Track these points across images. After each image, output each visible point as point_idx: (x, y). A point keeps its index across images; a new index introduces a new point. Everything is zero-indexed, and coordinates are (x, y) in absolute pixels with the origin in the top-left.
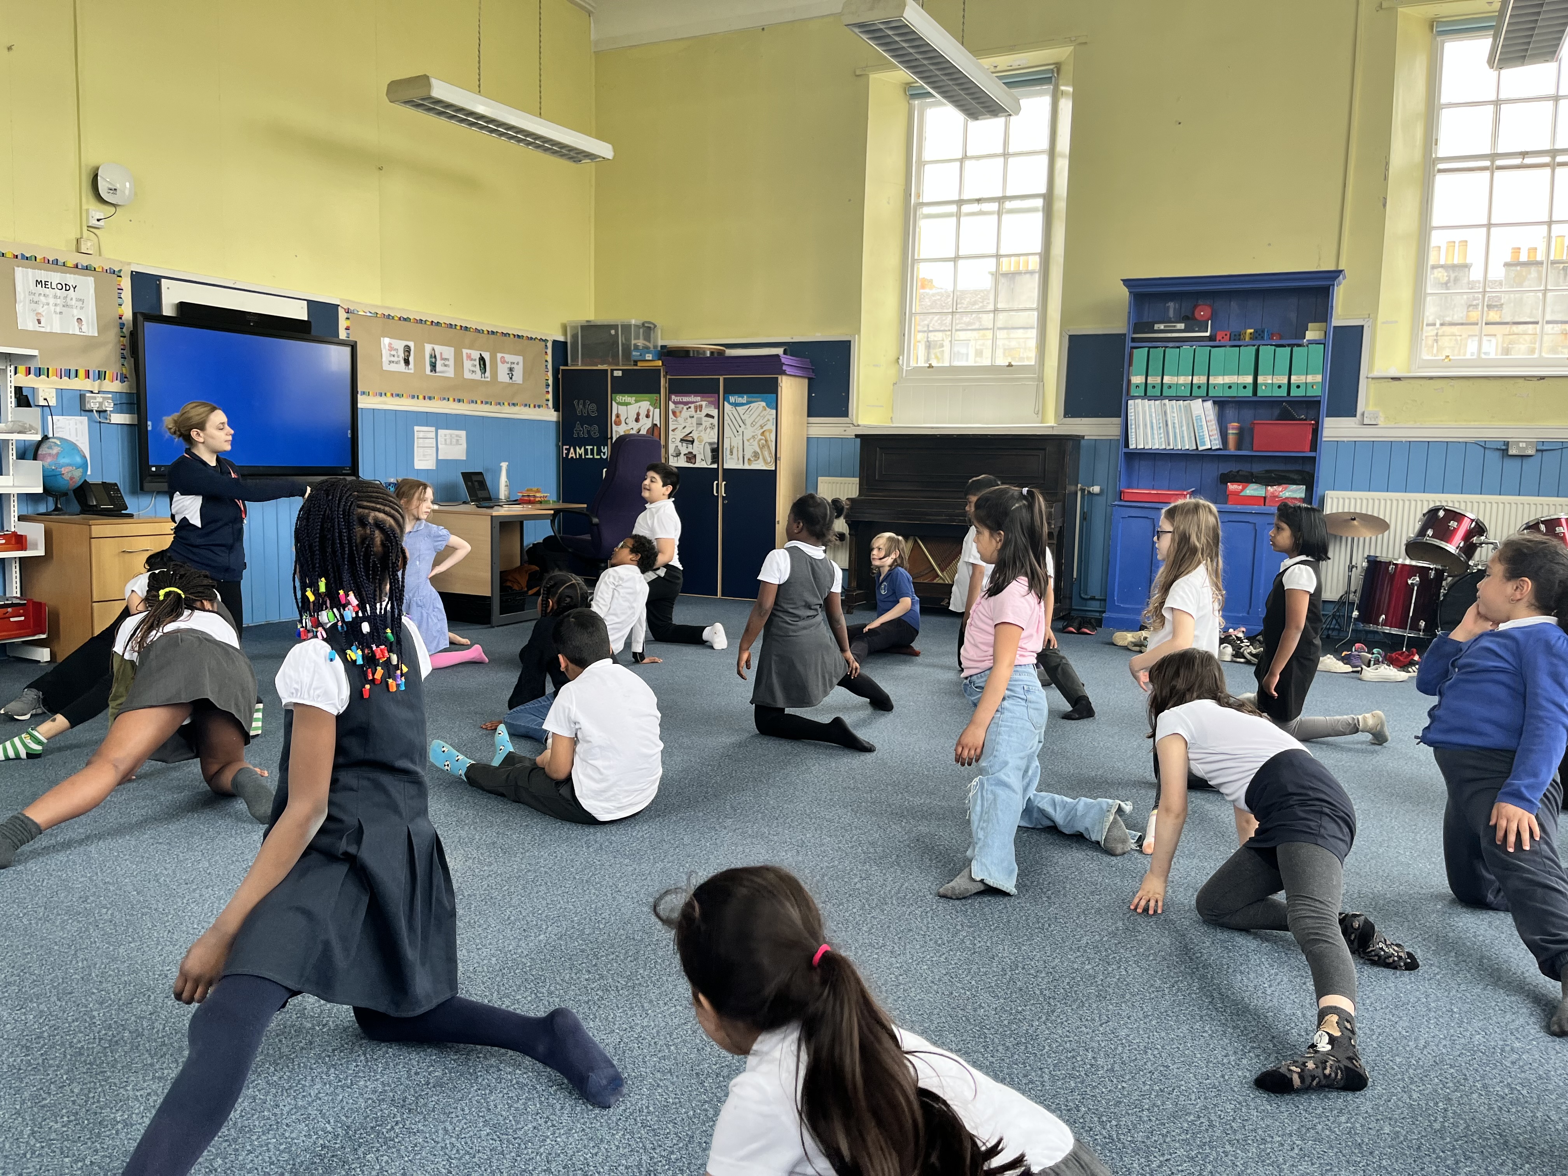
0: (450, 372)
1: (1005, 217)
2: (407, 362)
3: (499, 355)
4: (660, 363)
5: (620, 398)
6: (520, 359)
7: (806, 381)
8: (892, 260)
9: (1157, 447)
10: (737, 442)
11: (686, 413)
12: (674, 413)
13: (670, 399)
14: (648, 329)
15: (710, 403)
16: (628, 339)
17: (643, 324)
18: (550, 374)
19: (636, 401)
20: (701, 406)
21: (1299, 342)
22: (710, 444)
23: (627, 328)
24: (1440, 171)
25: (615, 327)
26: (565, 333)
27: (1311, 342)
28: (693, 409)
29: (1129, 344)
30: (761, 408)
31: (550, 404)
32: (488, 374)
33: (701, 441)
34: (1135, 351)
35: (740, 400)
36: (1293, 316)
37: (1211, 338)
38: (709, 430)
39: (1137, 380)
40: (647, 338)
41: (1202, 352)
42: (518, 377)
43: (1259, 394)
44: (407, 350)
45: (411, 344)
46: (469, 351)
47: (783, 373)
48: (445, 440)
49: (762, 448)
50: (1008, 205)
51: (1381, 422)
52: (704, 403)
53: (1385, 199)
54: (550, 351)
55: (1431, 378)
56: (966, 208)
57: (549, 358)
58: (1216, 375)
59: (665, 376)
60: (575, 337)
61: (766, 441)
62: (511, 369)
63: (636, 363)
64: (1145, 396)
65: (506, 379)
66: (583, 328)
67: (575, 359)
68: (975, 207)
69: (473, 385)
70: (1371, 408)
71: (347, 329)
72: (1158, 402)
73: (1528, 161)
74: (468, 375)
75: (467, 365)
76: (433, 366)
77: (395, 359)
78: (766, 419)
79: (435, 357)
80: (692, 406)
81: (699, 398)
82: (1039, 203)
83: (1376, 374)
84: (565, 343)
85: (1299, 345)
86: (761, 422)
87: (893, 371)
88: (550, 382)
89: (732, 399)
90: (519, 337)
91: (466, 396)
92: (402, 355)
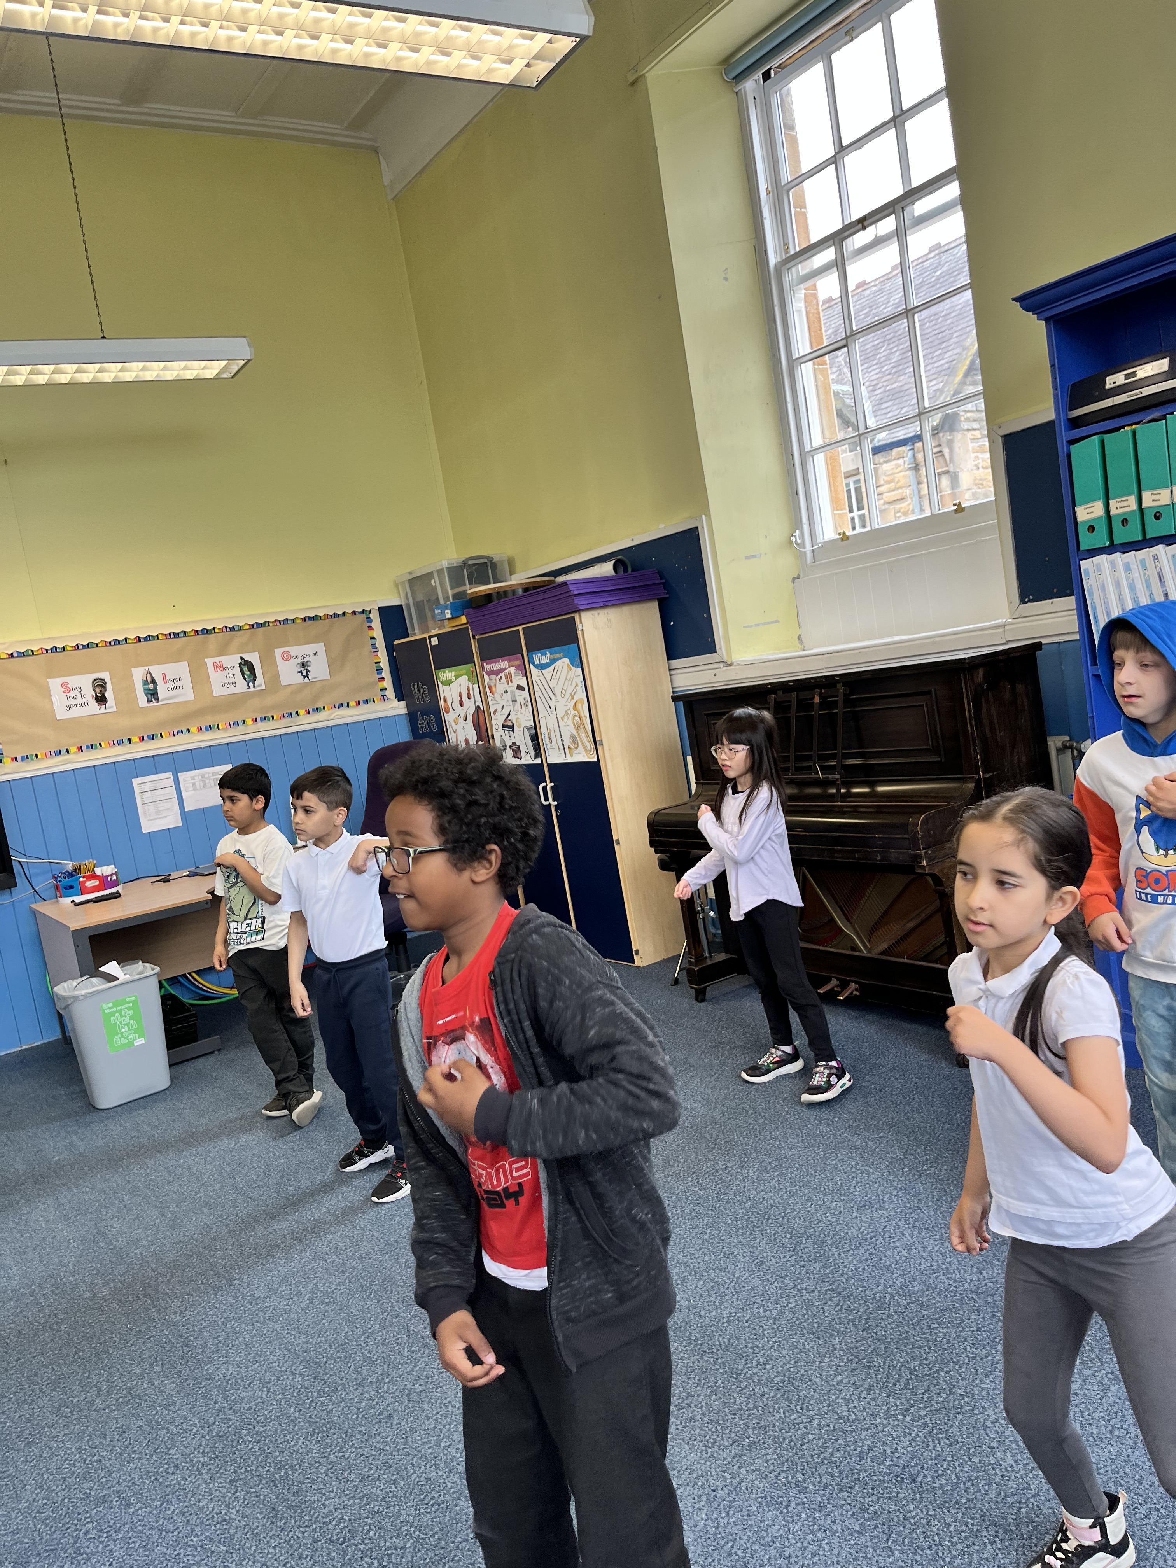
0: (188, 694)
2: (101, 700)
3: (278, 652)
4: (464, 619)
5: (442, 675)
6: (320, 647)
7: (655, 604)
10: (552, 723)
11: (501, 687)
12: (490, 688)
13: (483, 669)
15: (517, 668)
16: (446, 589)
18: (382, 654)
19: (456, 677)
20: (510, 675)
22: (529, 729)
26: (395, 594)
28: (504, 679)
29: (1063, 435)
30: (566, 668)
31: (385, 694)
32: (260, 679)
33: (519, 725)
34: (1078, 446)
35: (544, 659)
38: (524, 707)
39: (1088, 511)
42: (319, 671)
44: (100, 685)
45: (105, 676)
46: (217, 660)
48: (194, 784)
49: (577, 728)
52: (512, 670)
54: (375, 624)
56: (850, 244)
57: (378, 633)
59: (474, 637)
61: (580, 718)
62: (304, 665)
65: (298, 680)
67: (411, 625)
69: (234, 702)
72: (1142, 554)
74: (218, 691)
75: (216, 679)
76: (153, 695)
77: (78, 701)
78: (574, 685)
79: (154, 681)
80: (502, 675)
81: (505, 664)
82: (952, 189)
86: (571, 688)
87: (788, 560)
88: (385, 663)
89: (538, 658)
90: (313, 619)
91: (222, 719)
92: (90, 693)
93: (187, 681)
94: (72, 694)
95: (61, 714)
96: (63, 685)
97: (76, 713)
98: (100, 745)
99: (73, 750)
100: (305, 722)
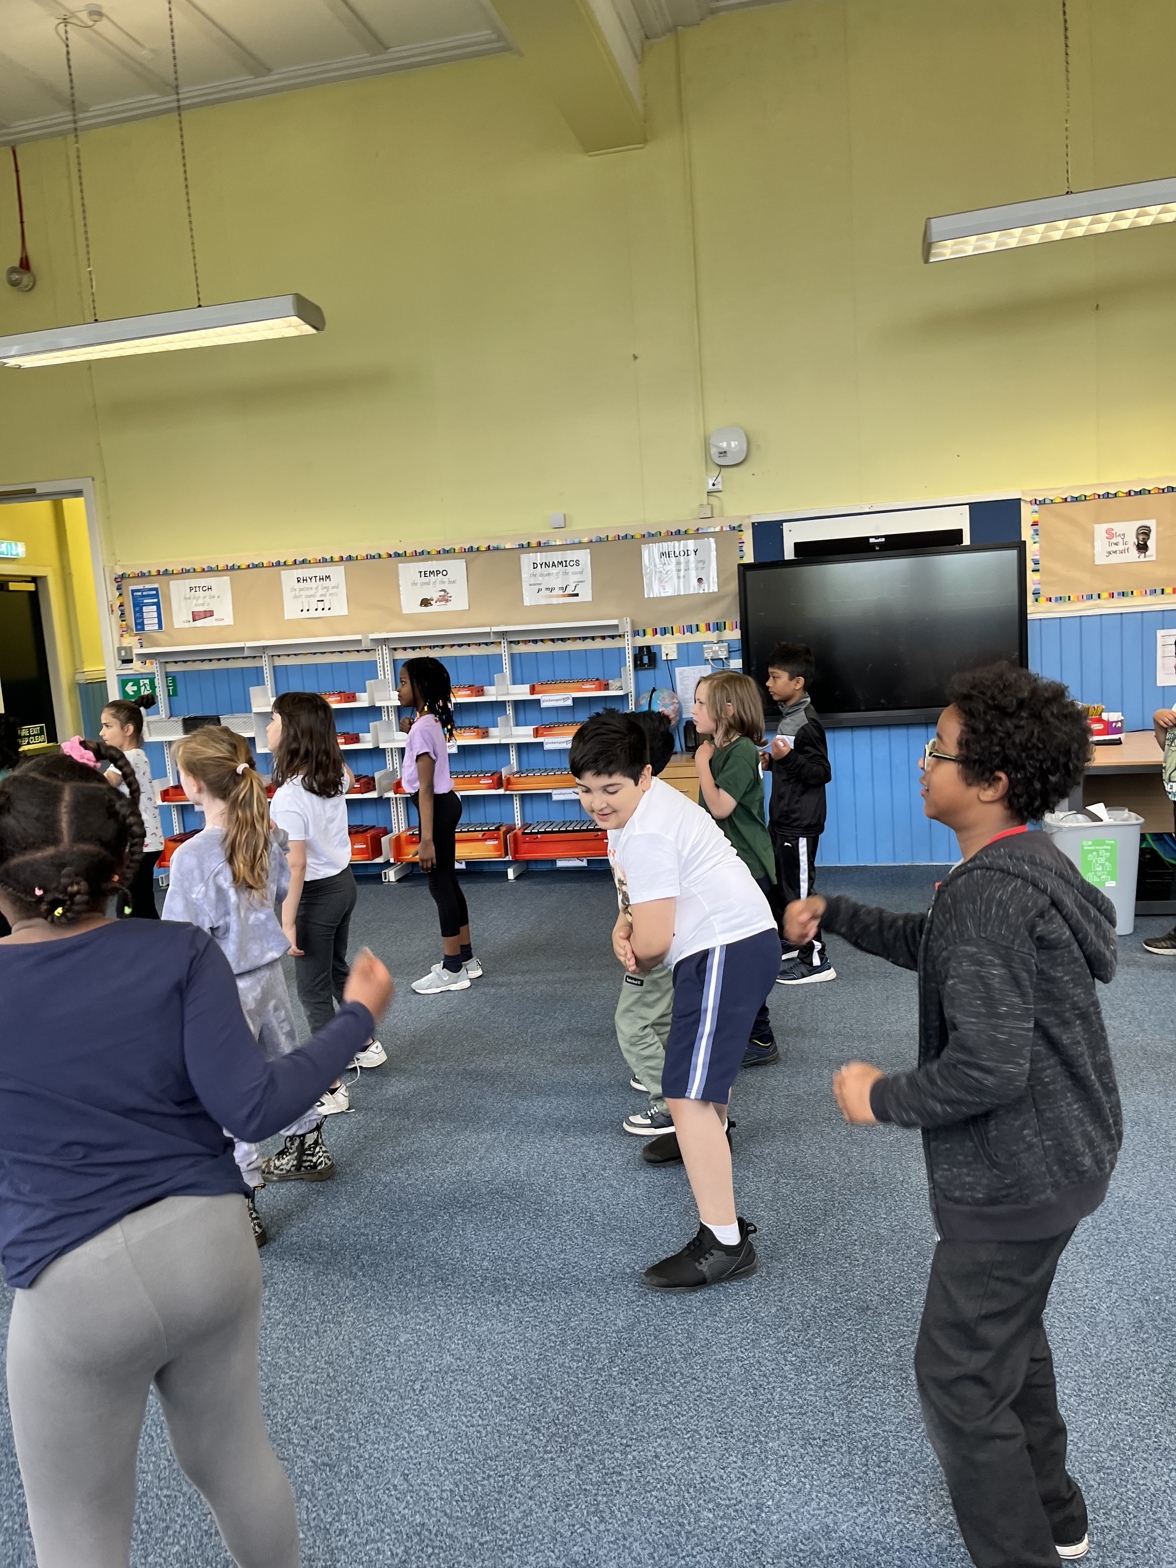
2: (1142, 548)
44: (1145, 532)
45: (1152, 524)
71: (1036, 523)
77: (1120, 547)
92: (1132, 540)
94: (1114, 540)
95: (1101, 559)
96: (1108, 531)
97: (1115, 559)
98: (1132, 593)
99: (1105, 595)
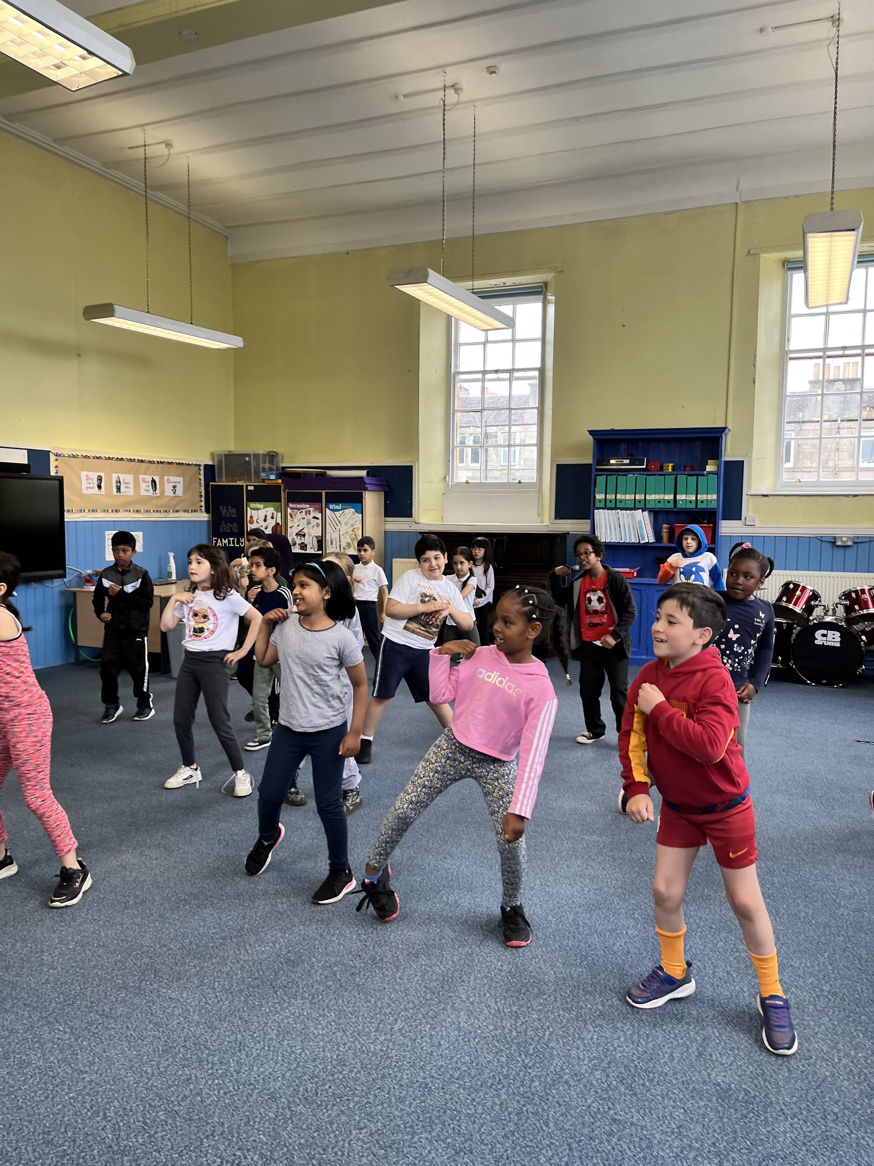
0: (131, 492)
1: (514, 383)
2: (99, 487)
3: (166, 478)
4: (280, 481)
5: (252, 505)
6: (181, 479)
7: (383, 493)
8: (439, 411)
9: (614, 541)
10: (335, 536)
11: (299, 516)
12: (291, 516)
13: (288, 506)
14: (272, 457)
15: (316, 509)
16: (258, 464)
17: (269, 453)
18: (203, 488)
19: (264, 507)
20: (310, 511)
21: (701, 473)
22: (317, 537)
23: (256, 456)
24: (791, 359)
25: (249, 455)
26: (213, 459)
27: (709, 473)
28: (304, 513)
29: (594, 473)
30: (351, 513)
31: (203, 509)
32: (158, 491)
33: (310, 535)
34: (598, 477)
35: (337, 507)
36: (698, 454)
37: (646, 469)
38: (315, 527)
39: (599, 496)
40: (272, 462)
41: (641, 478)
42: (180, 491)
43: (678, 506)
44: (100, 479)
45: (102, 475)
46: (144, 476)
47: (366, 489)
50: (516, 374)
51: (757, 524)
52: (312, 509)
53: (754, 379)
54: (202, 472)
55: (787, 495)
56: (488, 376)
57: (202, 477)
58: (651, 494)
59: (284, 491)
60: (220, 461)
62: (174, 487)
63: (263, 481)
64: (605, 508)
65: (171, 494)
66: (226, 456)
67: (220, 477)
68: (494, 376)
69: (147, 500)
70: (750, 514)
71: (56, 467)
72: (614, 511)
73: (847, 352)
74: (143, 493)
75: (143, 486)
76: (119, 489)
77: (91, 486)
78: (355, 520)
79: (120, 482)
80: (304, 511)
81: (308, 506)
82: (536, 373)
83: (753, 492)
84: (213, 467)
85: (702, 475)
86: (352, 522)
87: (441, 486)
88: (203, 494)
89: (331, 506)
90: (180, 464)
91: (142, 508)
92: (96, 483)
93: (131, 486)
94: (90, 481)
95: (84, 491)
96: (87, 476)
97: (90, 492)
98: (97, 510)
99: (86, 511)
100: (172, 516)
